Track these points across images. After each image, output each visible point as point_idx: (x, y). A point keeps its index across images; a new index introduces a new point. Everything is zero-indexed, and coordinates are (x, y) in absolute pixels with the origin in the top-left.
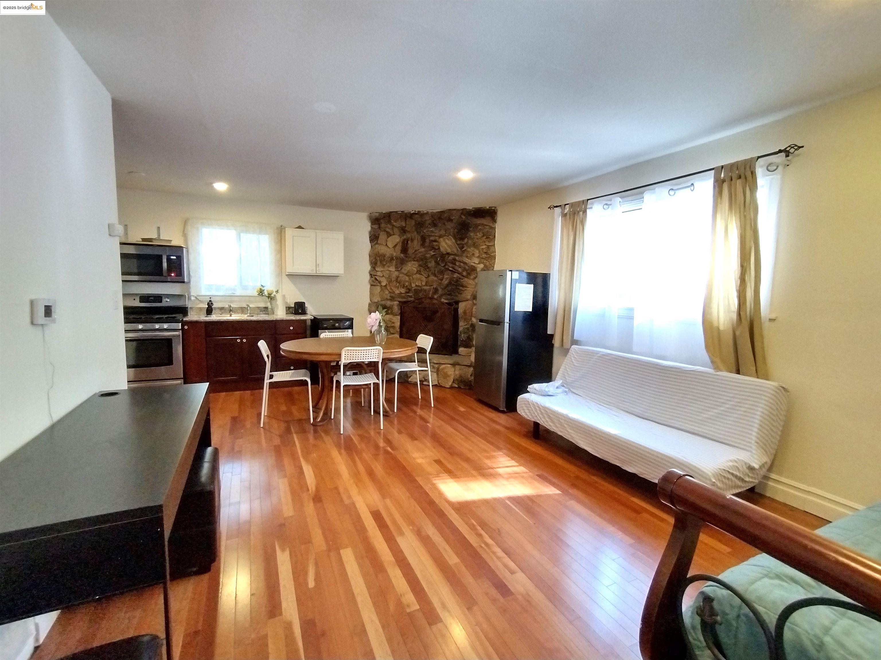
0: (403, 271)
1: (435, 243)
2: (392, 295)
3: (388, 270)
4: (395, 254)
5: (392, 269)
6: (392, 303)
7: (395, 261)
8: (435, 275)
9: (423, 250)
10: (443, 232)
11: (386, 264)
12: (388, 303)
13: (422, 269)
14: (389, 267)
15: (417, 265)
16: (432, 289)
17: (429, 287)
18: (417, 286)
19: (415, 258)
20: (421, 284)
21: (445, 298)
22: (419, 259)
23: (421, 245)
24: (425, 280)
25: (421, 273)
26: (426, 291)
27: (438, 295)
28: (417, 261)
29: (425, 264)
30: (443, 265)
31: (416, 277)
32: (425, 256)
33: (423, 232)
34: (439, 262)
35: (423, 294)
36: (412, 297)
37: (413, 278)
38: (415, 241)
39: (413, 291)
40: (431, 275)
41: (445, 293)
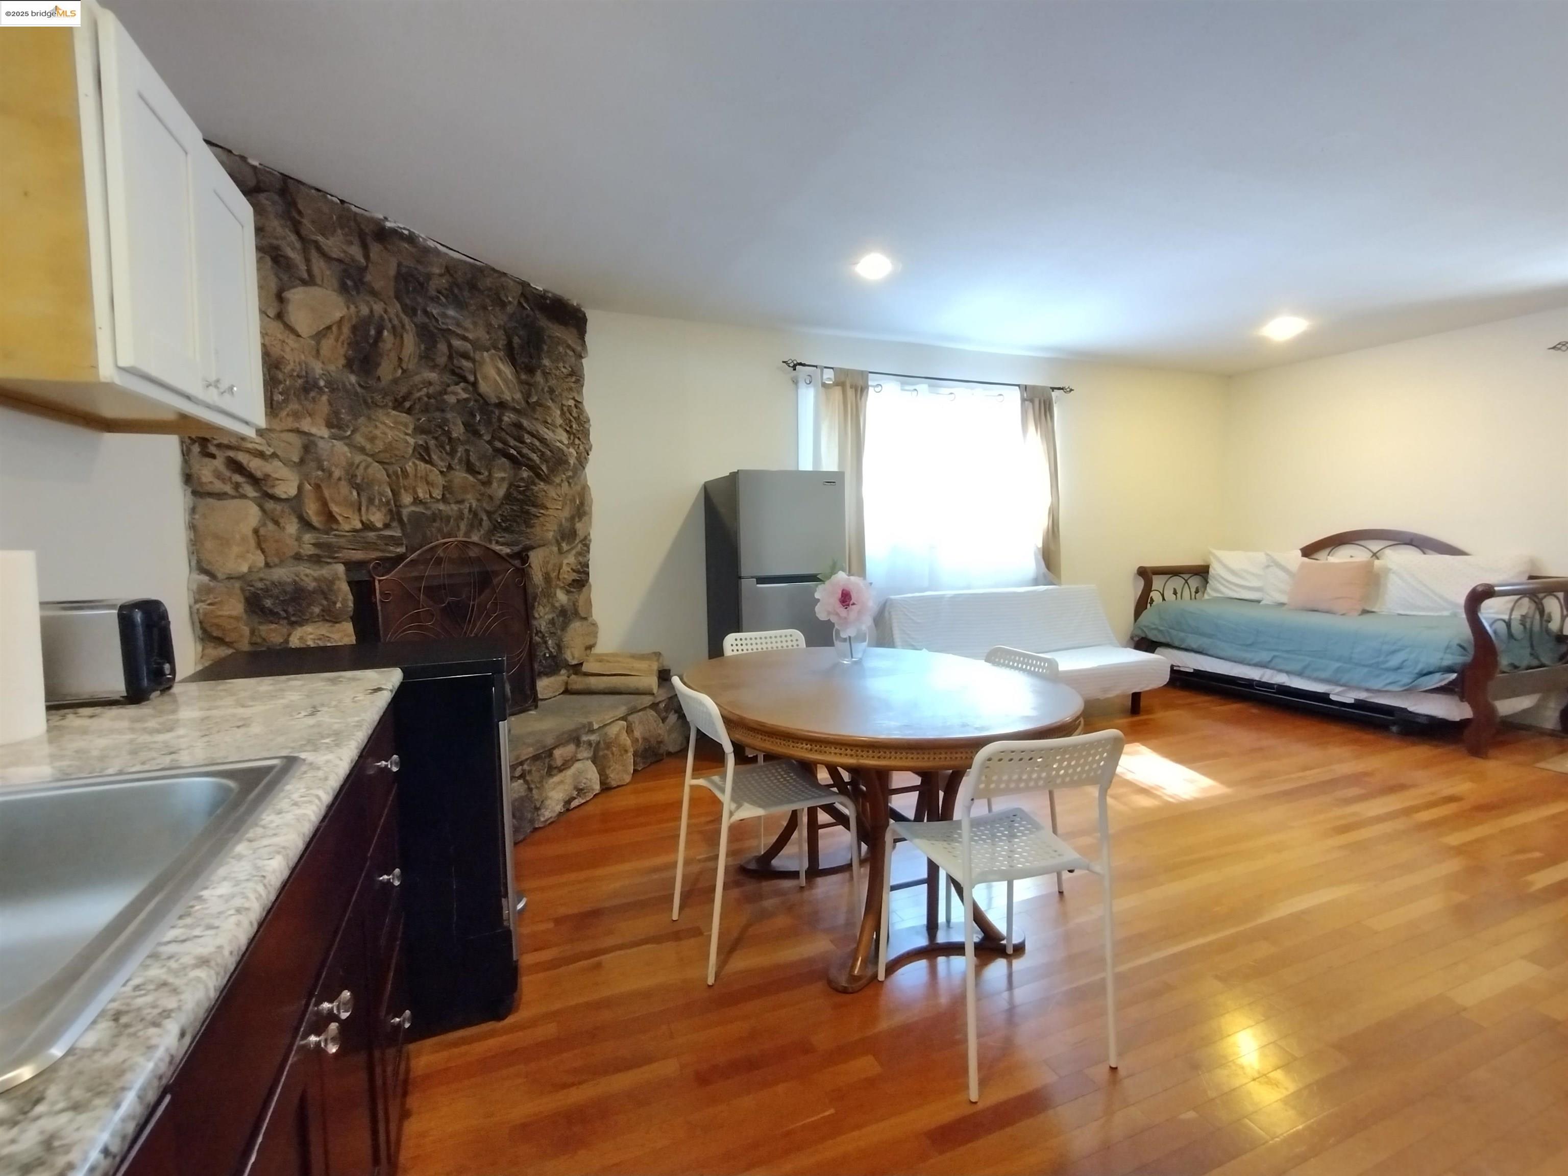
0: (359, 439)
1: (466, 364)
2: (324, 538)
3: (298, 431)
5: (317, 427)
6: (325, 572)
7: (324, 398)
8: (470, 469)
9: (432, 375)
10: (482, 333)
11: (286, 401)
12: (308, 576)
13: (432, 443)
14: (296, 415)
15: (411, 427)
16: (466, 511)
17: (455, 507)
18: (417, 501)
19: (405, 398)
20: (431, 496)
21: (500, 539)
22: (417, 406)
23: (421, 357)
24: (440, 480)
25: (427, 458)
26: (448, 518)
27: (482, 532)
28: (409, 411)
29: (440, 427)
30: (487, 437)
31: (416, 470)
32: (439, 398)
33: (425, 312)
34: (478, 428)
35: (440, 530)
36: (402, 544)
37: (405, 474)
38: (405, 336)
39: (405, 519)
40: (458, 467)
41: (497, 525)
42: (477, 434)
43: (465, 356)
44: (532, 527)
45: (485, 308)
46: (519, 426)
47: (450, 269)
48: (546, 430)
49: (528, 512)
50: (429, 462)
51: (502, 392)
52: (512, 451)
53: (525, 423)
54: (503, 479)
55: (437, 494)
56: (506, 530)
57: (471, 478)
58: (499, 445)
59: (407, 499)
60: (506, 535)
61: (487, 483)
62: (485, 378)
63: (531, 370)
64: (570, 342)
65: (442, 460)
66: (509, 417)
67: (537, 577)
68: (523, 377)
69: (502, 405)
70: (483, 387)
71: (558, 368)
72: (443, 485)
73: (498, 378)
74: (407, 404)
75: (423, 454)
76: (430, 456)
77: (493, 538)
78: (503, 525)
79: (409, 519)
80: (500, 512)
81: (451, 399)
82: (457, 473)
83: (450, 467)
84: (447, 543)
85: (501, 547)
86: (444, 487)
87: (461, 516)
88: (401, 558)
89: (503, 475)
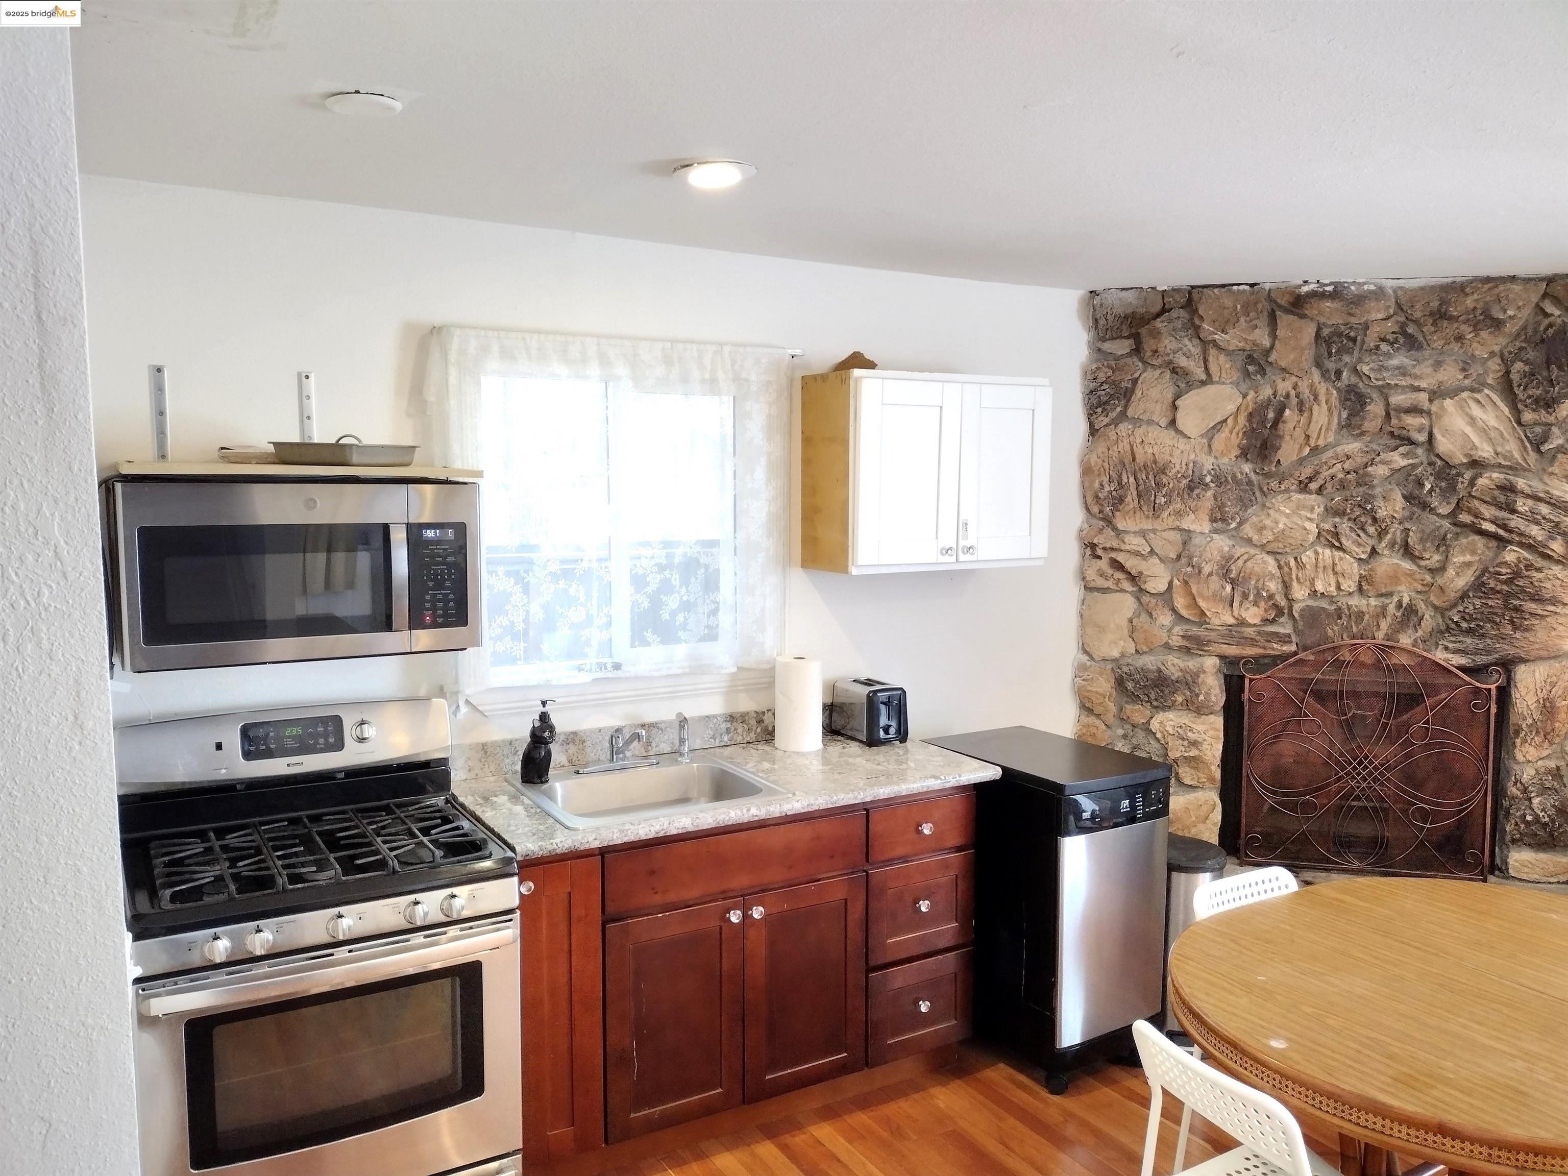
0: (1248, 530)
1: (1412, 421)
2: (1195, 630)
3: (1177, 529)
4: (1208, 463)
5: (1198, 523)
6: (1192, 664)
7: (1210, 494)
8: (1407, 551)
9: (1353, 446)
10: (1450, 374)
11: (1168, 503)
12: (1174, 665)
13: (1345, 526)
14: (1179, 514)
15: (1319, 510)
17: (1373, 602)
18: (1314, 593)
22: (1329, 486)
23: (1341, 427)
24: (1355, 570)
25: (1337, 544)
26: (1360, 615)
27: (1420, 633)
28: (1320, 491)
29: (1360, 506)
30: (1445, 510)
32: (1361, 472)
35: (1348, 628)
36: (1291, 642)
37: (1300, 565)
38: (1316, 408)
39: (1296, 615)
41: (1453, 626)
42: (1425, 507)
43: (1414, 410)
44: (1528, 629)
46: (1507, 489)
47: (1403, 304)
49: (1519, 609)
50: (1341, 548)
51: (1478, 447)
52: (1490, 526)
53: (1523, 482)
54: (1468, 564)
55: (1349, 585)
56: (1469, 632)
57: (1407, 565)
58: (1465, 518)
59: (1300, 593)
60: (1468, 640)
61: (1437, 570)
62: (1446, 432)
63: (1550, 404)
65: (1361, 545)
66: (1489, 479)
67: (1527, 701)
68: (1529, 416)
69: (1476, 464)
72: (1361, 574)
73: (1468, 430)
74: (1314, 486)
75: (1333, 540)
76: (1339, 540)
77: (1440, 643)
78: (1464, 625)
79: (1301, 615)
82: (1385, 560)
83: (1374, 552)
85: (1451, 655)
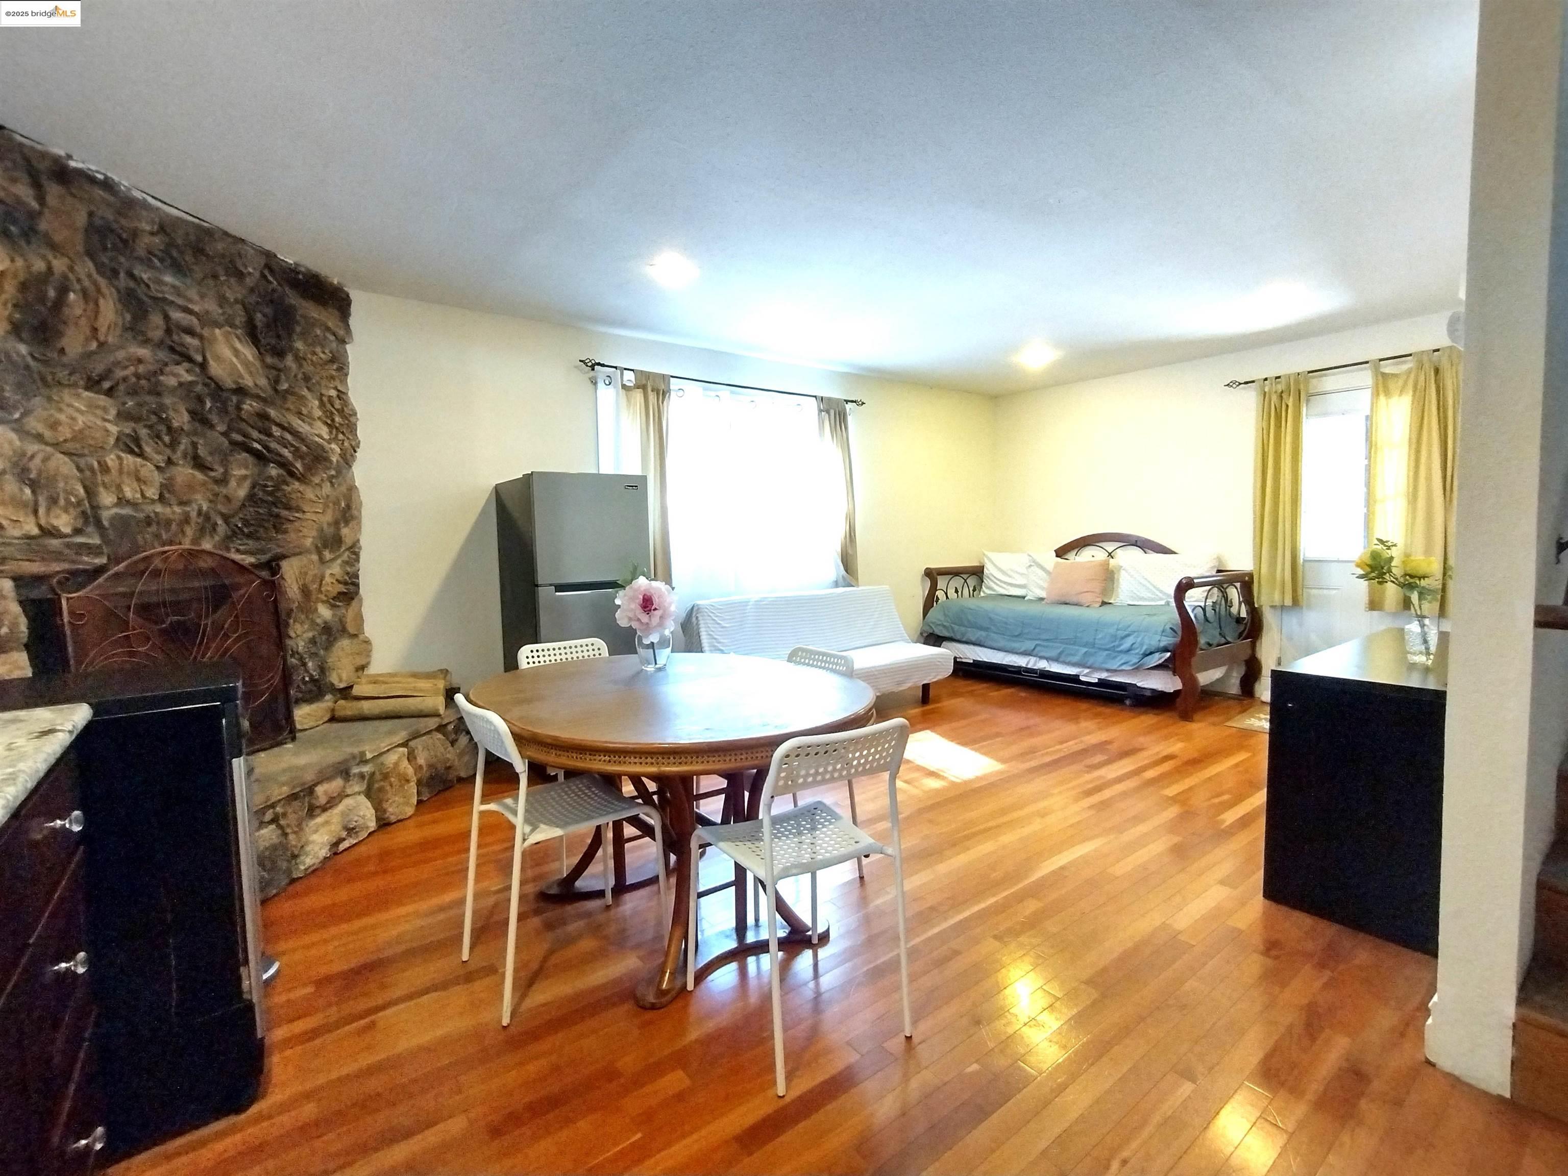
0: (36, 424)
1: (188, 340)
8: (199, 464)
9: (142, 351)
10: (212, 306)
13: (143, 432)
15: (113, 412)
16: (194, 514)
17: (177, 509)
18: (122, 501)
19: (102, 378)
20: (143, 495)
21: (241, 547)
22: (122, 387)
23: (126, 329)
24: (157, 478)
25: (136, 449)
26: (168, 523)
27: (217, 538)
28: (110, 392)
29: (155, 413)
30: (221, 428)
31: (121, 464)
32: (153, 380)
33: (131, 275)
34: (210, 416)
35: (157, 536)
36: (102, 553)
37: (105, 469)
38: (101, 302)
39: (106, 523)
40: (181, 462)
41: (238, 531)
42: (205, 422)
43: (190, 332)
44: (285, 532)
45: (215, 277)
46: (264, 416)
47: (165, 227)
48: (300, 422)
49: (278, 516)
50: (141, 455)
51: (242, 378)
52: (256, 445)
53: (273, 413)
54: (245, 477)
55: (152, 492)
56: (249, 536)
57: (199, 476)
58: (238, 437)
59: (107, 499)
60: (250, 542)
61: (223, 481)
62: (218, 358)
63: (280, 354)
64: (330, 324)
65: (159, 453)
66: (249, 406)
67: (292, 587)
68: (269, 360)
69: (241, 391)
70: (215, 369)
71: (314, 353)
72: (161, 483)
73: (234, 360)
74: (106, 385)
75: (132, 445)
76: (140, 447)
77: (232, 545)
78: (246, 530)
79: (111, 524)
80: (241, 516)
81: (172, 382)
82: (180, 469)
83: (170, 462)
84: (169, 551)
85: (243, 556)
86: (162, 485)
87: (186, 520)
88: (99, 571)
89: (243, 472)
